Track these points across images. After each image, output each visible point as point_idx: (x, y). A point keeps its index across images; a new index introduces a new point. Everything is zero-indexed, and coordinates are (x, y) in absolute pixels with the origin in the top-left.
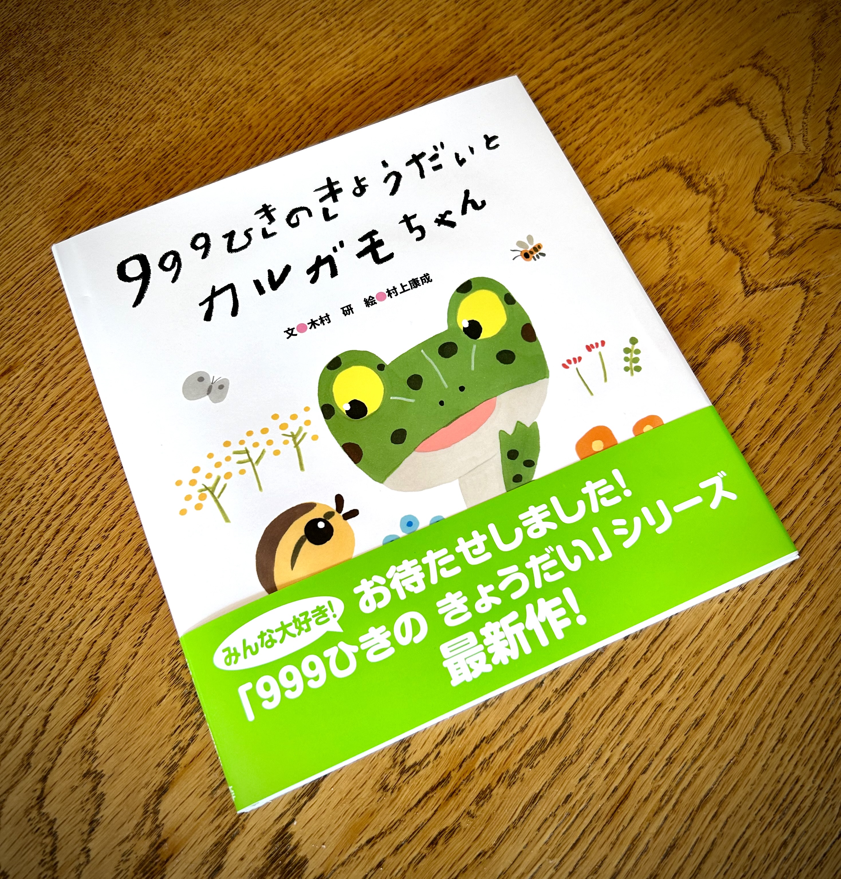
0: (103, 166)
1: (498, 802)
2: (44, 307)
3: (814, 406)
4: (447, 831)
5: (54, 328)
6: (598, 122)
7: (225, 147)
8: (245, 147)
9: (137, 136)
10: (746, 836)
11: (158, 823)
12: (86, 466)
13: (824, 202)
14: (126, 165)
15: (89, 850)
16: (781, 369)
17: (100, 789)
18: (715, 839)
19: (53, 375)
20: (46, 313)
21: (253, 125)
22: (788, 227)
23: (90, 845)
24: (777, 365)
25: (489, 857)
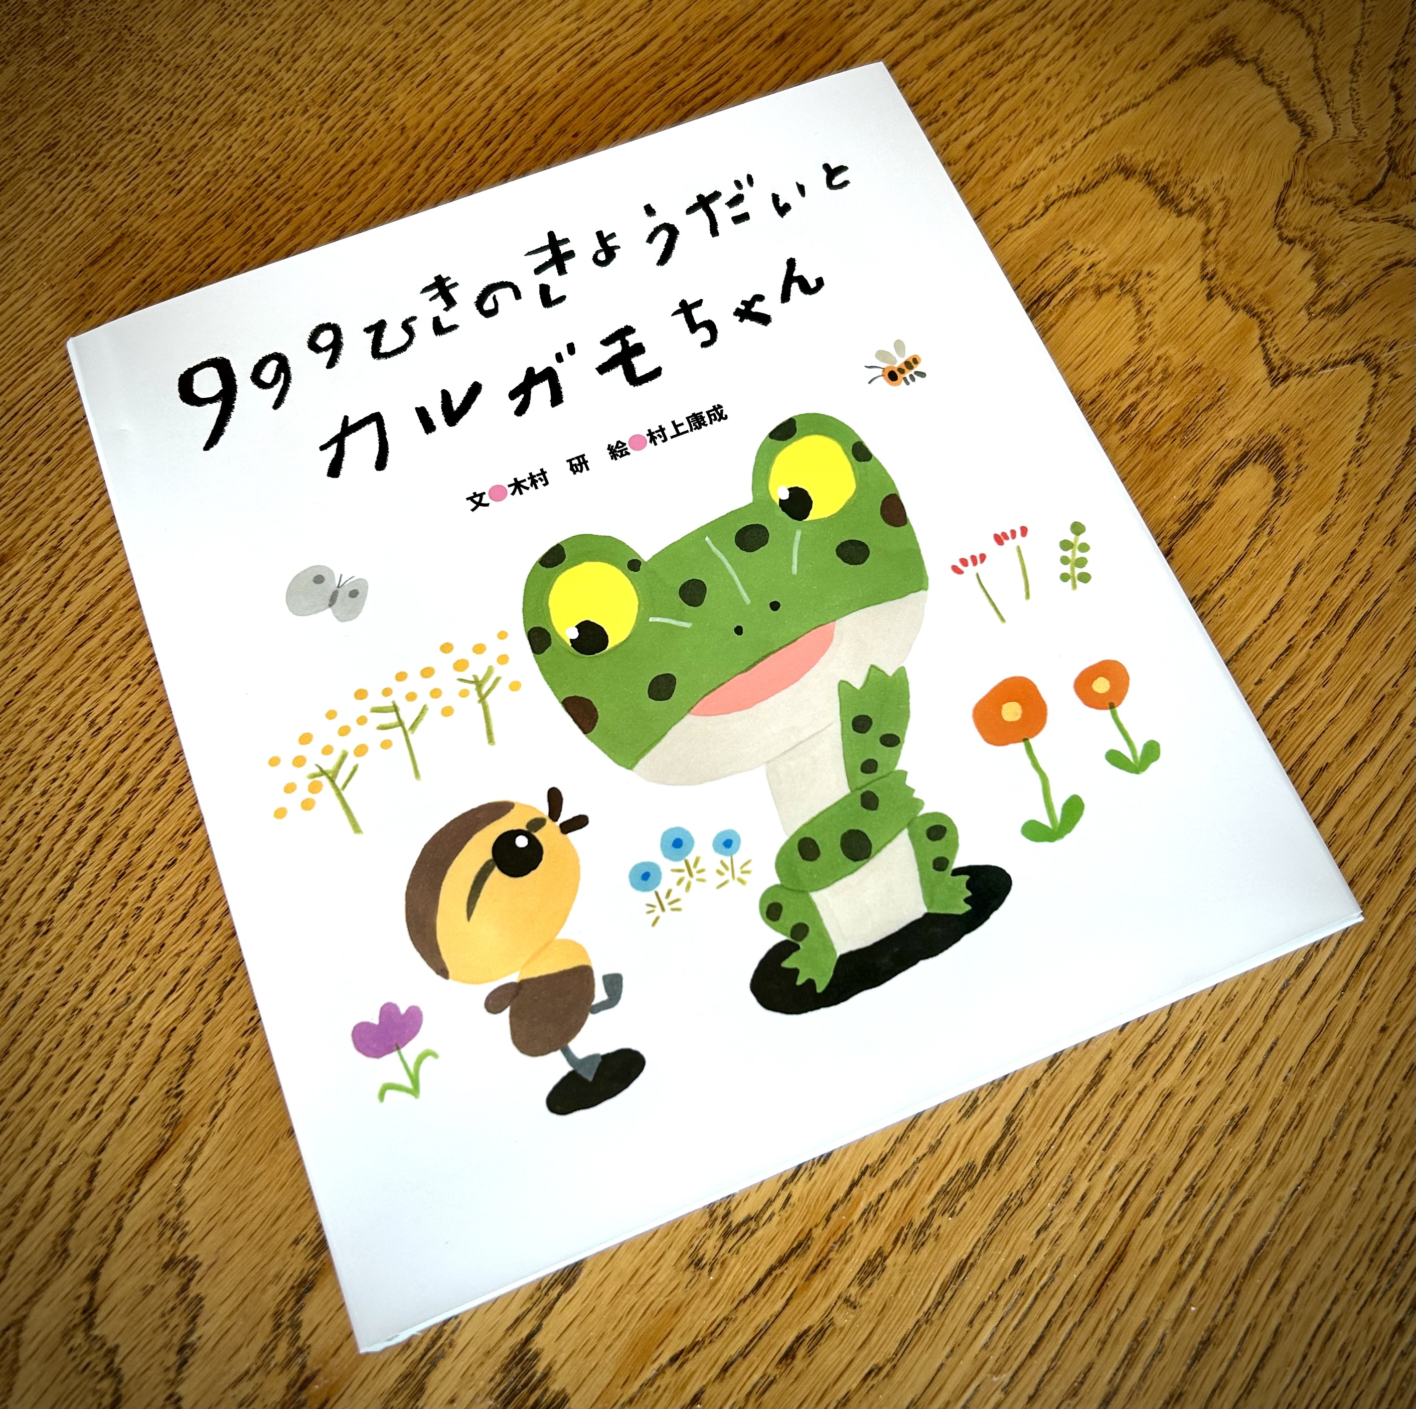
0: (151, 204)
1: (897, 1279)
2: (58, 449)
3: (1402, 568)
4: (812, 1333)
5: (76, 486)
6: (1003, 100)
7: (362, 164)
8: (396, 164)
9: (208, 150)
10: (1333, 1317)
11: (300, 1343)
12: (145, 723)
13: (1395, 222)
14: (191, 200)
15: (179, 1399)
16: (1342, 509)
17: (193, 1290)
18: (1280, 1324)
19: (79, 567)
20: (63, 460)
21: (409, 124)
22: (1337, 266)
23: (181, 1390)
24: (1333, 500)
25: (887, 1375)
